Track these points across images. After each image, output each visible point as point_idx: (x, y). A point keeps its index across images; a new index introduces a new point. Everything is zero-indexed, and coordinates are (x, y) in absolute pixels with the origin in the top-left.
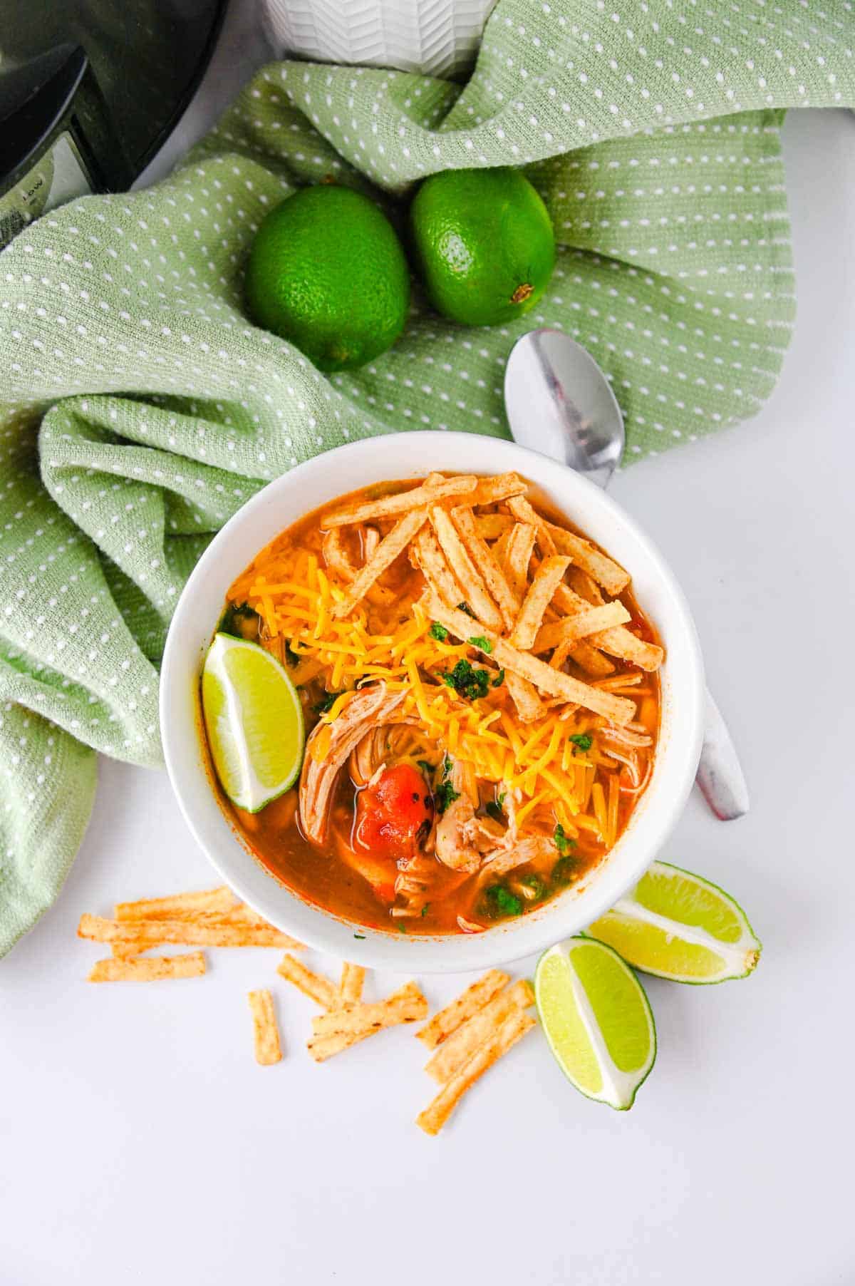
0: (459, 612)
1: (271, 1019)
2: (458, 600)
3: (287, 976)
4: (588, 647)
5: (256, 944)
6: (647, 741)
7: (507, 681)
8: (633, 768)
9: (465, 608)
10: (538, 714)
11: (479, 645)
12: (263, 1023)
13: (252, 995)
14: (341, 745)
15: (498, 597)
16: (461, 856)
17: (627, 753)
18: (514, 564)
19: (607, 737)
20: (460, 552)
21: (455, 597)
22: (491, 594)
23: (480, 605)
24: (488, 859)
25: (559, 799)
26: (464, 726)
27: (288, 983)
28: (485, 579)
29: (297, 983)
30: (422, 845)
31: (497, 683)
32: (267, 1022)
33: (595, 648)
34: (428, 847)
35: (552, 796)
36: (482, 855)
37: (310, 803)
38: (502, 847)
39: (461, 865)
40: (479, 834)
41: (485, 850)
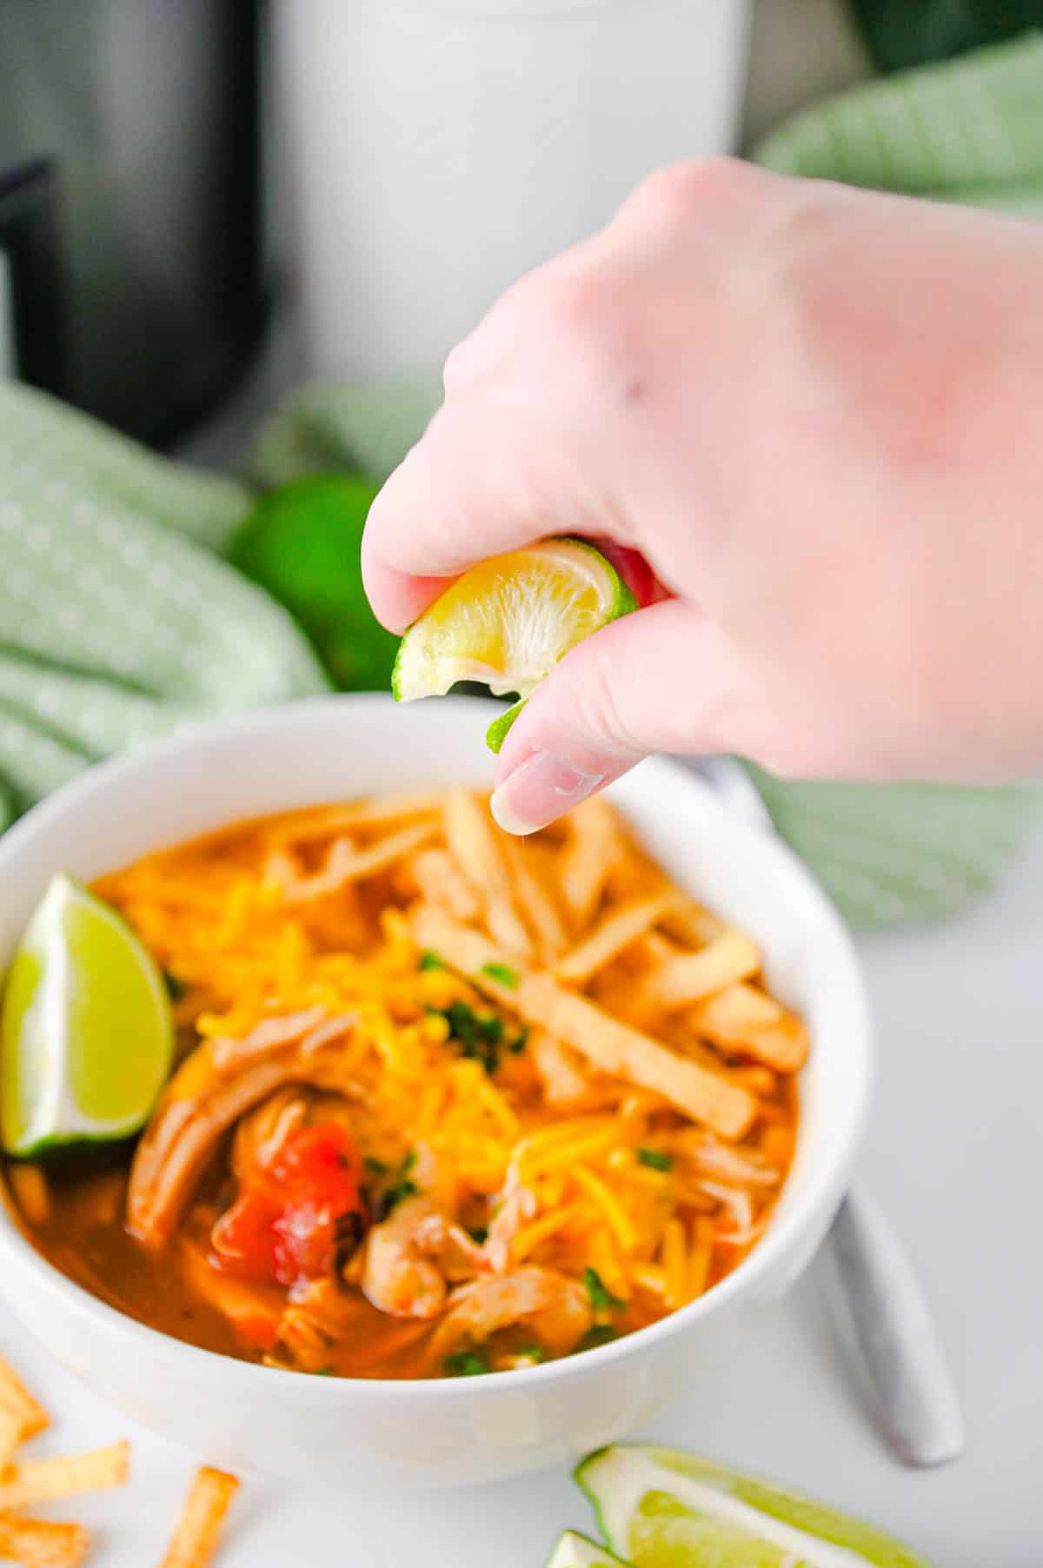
0: (468, 931)
2: (470, 910)
6: (770, 1176)
7: (533, 1044)
8: (740, 1206)
9: (478, 924)
14: (227, 1089)
16: (412, 1274)
17: (730, 1183)
21: (465, 905)
22: (526, 919)
23: (504, 924)
24: (459, 1294)
25: (602, 1223)
26: (450, 1096)
30: (342, 1260)
31: (519, 1047)
34: (352, 1270)
35: (589, 1214)
36: (450, 1286)
37: (152, 1170)
38: (487, 1267)
39: (406, 1303)
40: (449, 1242)
41: (455, 1274)
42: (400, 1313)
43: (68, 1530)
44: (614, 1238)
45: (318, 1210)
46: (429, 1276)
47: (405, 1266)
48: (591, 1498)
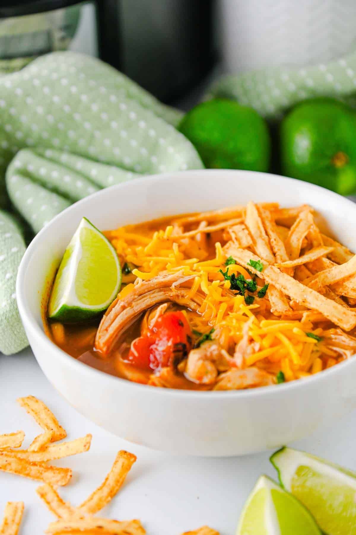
0: (246, 251)
1: (17, 519)
2: (248, 243)
3: (43, 496)
4: (333, 294)
5: (28, 475)
7: (269, 292)
9: (249, 248)
10: (286, 311)
11: (255, 267)
12: (9, 521)
13: (10, 503)
14: (140, 299)
15: (276, 250)
16: (203, 365)
17: (344, 347)
18: (293, 241)
19: (334, 340)
20: (257, 223)
21: (246, 241)
22: (272, 248)
23: (262, 250)
24: (223, 375)
25: (287, 355)
27: (41, 501)
28: (269, 239)
29: (48, 503)
30: (177, 362)
31: (263, 294)
32: (13, 521)
33: (338, 295)
34: (181, 366)
35: (282, 351)
36: (219, 373)
37: (106, 324)
38: (234, 365)
39: (200, 378)
40: (221, 356)
41: (222, 368)
42: (197, 382)
43: (67, 471)
44: (291, 361)
45: (168, 340)
46: (210, 367)
47: (201, 362)
48: (277, 469)
